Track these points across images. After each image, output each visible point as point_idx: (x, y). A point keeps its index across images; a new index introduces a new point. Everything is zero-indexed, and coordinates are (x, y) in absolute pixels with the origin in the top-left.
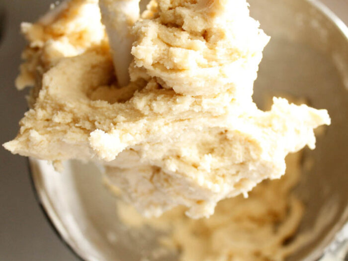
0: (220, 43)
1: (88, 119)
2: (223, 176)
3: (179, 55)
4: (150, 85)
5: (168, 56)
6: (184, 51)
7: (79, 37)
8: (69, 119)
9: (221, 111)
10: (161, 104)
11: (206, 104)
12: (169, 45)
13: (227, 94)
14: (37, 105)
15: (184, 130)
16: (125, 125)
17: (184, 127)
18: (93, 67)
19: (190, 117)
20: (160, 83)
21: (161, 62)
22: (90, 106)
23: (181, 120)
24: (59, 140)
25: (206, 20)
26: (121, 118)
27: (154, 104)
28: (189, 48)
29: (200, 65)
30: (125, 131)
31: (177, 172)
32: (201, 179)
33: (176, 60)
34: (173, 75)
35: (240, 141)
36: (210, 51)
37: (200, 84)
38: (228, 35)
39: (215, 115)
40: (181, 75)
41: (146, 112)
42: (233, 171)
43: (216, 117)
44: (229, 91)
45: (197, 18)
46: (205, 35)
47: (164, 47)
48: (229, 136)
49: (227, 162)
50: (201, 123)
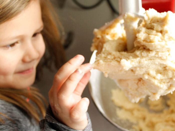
0: (166, 34)
1: (119, 58)
2: (164, 82)
3: (152, 37)
4: (141, 48)
5: (149, 38)
6: (154, 36)
7: (113, 36)
8: (113, 57)
9: (165, 58)
10: (144, 53)
11: (160, 54)
12: (149, 34)
13: (167, 52)
14: (102, 53)
15: (152, 63)
16: (132, 59)
17: (152, 62)
18: (120, 44)
19: (154, 59)
20: (145, 47)
21: (146, 40)
22: (120, 54)
23: (151, 60)
24: (108, 64)
25: (161, 27)
26: (131, 57)
27: (143, 53)
28: (156, 35)
29: (159, 41)
30: (132, 61)
31: (147, 79)
32: (156, 82)
33: (151, 39)
34: (150, 43)
35: (171, 70)
36: (162, 37)
37: (159, 47)
38: (169, 32)
39: (163, 59)
40: (153, 44)
41: (140, 56)
42: (168, 81)
43: (163, 60)
44: (168, 51)
45: (159, 26)
46: (161, 32)
47: (147, 35)
48: (167, 68)
49: (166, 77)
50: (158, 61)
